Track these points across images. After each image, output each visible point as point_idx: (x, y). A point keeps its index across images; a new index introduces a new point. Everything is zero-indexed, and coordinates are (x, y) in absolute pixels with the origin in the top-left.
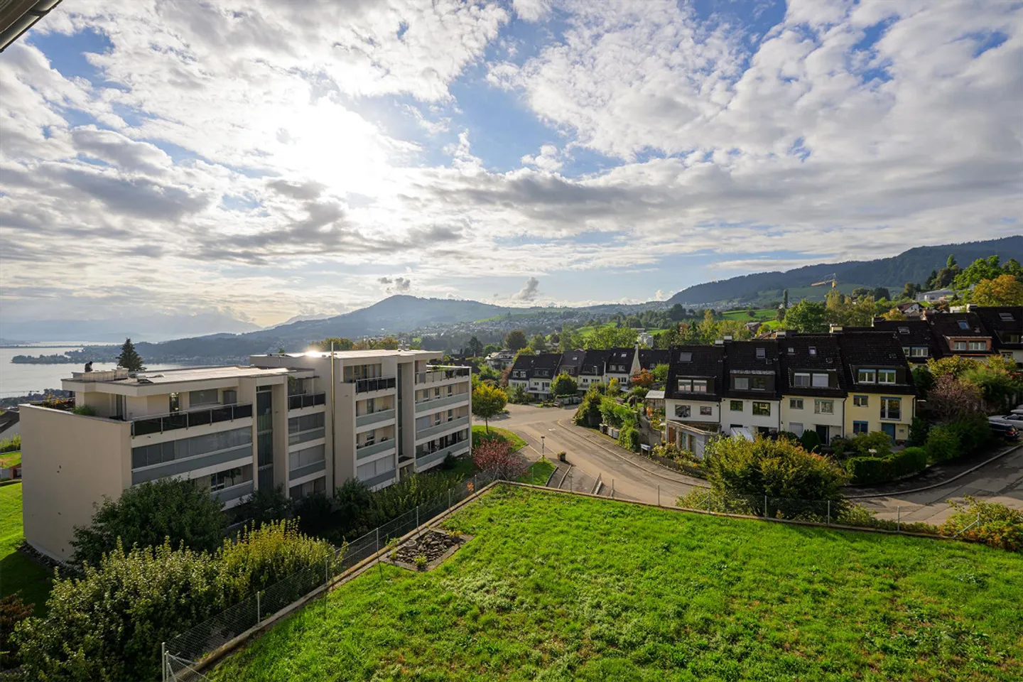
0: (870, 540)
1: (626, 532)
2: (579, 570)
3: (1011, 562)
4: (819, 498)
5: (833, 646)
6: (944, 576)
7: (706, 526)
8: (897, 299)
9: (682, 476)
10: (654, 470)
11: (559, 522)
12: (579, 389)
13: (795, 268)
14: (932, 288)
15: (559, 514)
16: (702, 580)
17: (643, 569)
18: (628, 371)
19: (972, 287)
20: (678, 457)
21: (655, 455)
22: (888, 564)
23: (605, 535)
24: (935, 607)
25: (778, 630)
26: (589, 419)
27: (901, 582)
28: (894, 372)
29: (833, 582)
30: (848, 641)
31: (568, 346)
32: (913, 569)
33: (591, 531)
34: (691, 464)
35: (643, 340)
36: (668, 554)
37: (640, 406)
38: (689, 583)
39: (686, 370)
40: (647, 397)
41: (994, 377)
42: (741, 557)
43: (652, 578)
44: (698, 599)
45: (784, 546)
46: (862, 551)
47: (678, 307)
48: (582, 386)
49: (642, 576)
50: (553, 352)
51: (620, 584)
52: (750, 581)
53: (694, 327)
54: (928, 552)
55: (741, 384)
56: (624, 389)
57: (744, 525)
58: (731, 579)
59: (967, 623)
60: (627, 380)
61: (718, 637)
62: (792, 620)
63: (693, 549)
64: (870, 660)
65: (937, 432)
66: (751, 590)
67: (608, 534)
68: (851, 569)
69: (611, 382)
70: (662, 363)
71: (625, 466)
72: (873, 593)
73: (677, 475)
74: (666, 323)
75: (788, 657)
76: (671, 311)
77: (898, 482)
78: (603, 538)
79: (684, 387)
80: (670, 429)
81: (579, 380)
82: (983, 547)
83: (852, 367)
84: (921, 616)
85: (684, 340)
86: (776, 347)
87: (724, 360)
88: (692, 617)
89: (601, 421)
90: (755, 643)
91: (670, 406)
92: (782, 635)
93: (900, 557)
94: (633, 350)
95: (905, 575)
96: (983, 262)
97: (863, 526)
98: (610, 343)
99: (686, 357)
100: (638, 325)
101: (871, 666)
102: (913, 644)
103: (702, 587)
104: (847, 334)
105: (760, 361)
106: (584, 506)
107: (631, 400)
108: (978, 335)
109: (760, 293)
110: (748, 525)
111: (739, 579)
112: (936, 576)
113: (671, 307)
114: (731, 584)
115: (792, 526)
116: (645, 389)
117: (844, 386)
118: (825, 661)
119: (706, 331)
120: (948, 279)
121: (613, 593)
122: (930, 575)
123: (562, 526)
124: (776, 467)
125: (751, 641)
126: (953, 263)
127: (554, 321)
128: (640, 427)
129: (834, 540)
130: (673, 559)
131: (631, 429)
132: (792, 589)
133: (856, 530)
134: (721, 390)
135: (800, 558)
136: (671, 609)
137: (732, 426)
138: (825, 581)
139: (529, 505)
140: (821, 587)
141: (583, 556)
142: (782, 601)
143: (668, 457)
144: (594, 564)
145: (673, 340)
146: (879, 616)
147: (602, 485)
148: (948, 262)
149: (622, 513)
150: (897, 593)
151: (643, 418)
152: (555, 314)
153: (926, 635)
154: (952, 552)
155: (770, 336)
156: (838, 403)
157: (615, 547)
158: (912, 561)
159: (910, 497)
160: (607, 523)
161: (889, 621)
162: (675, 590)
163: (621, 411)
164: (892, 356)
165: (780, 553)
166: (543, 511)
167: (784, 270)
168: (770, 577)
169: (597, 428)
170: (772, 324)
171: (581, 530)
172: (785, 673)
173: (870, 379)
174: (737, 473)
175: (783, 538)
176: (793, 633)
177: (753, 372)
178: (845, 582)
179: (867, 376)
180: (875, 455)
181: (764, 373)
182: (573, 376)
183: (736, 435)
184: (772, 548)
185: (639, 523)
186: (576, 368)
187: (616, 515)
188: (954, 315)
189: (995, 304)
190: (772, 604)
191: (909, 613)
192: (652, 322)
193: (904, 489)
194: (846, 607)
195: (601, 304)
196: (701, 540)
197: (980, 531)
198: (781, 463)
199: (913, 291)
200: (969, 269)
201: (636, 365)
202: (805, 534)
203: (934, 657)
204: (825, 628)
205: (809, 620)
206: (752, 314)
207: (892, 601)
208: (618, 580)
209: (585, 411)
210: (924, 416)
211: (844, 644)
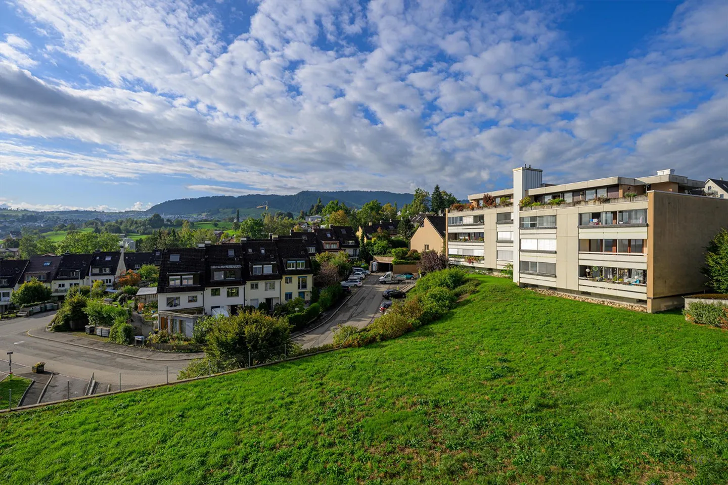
0: (307, 361)
1: (141, 416)
2: (95, 472)
3: (361, 352)
4: (279, 344)
5: (301, 433)
6: (340, 369)
7: (210, 386)
8: (297, 219)
9: (175, 355)
10: (150, 356)
11: (59, 435)
12: (53, 294)
13: (243, 195)
14: (312, 214)
15: (56, 427)
16: (216, 428)
17: (164, 441)
18: (113, 272)
19: (328, 216)
20: (171, 340)
21: (150, 343)
22: (317, 372)
23: (119, 427)
24: (339, 387)
25: (271, 438)
26: (71, 323)
27: (324, 380)
28: (304, 261)
29: (294, 394)
30: (308, 425)
31: (32, 251)
32: (328, 371)
33: (102, 429)
34: (182, 343)
35: (126, 244)
36: (184, 419)
37: (131, 303)
38: (205, 435)
39: (176, 268)
40: (138, 294)
41: (341, 262)
42: (239, 400)
43: (174, 445)
44: (216, 444)
45: (264, 382)
46: (305, 369)
47: (157, 216)
48: (56, 291)
49: (164, 447)
50: (10, 259)
51: (143, 464)
52: (248, 414)
53: (174, 234)
54: (332, 359)
55: (219, 276)
56: (109, 290)
57: (236, 377)
58: (235, 418)
59: (352, 389)
60: (112, 281)
61: (235, 464)
62: (277, 428)
63: (203, 408)
64: (319, 431)
65: (324, 293)
66: (250, 420)
67: (122, 425)
68: (301, 382)
69: (95, 284)
70: (147, 264)
71: (119, 360)
72: (313, 392)
73: (172, 354)
74: (145, 229)
75: (280, 452)
76: (150, 220)
77: (309, 325)
78: (117, 431)
79: (174, 282)
80: (162, 318)
81: (54, 286)
82: (351, 349)
83: (284, 260)
84: (335, 395)
85: (165, 244)
86: (240, 248)
87: (206, 259)
88: (212, 460)
89: (87, 323)
90: (260, 454)
91: (162, 300)
92: (273, 440)
93: (321, 366)
94: (118, 253)
95: (325, 375)
96: (333, 203)
97: (302, 355)
98: (90, 248)
99: (175, 258)
100: (118, 230)
101: (320, 433)
102: (335, 411)
103: (216, 434)
104: (281, 239)
105: (230, 258)
106: (89, 409)
107: (121, 299)
108: (335, 240)
109: (220, 210)
110: (239, 376)
111: (241, 415)
112: (337, 370)
113: (150, 216)
114: (236, 422)
115: (267, 367)
116: (134, 288)
117: (281, 272)
118: (298, 443)
119: (184, 237)
120: (319, 210)
121: (139, 476)
122: (335, 371)
123: (64, 437)
124: (254, 330)
125: (257, 454)
126: (320, 202)
127: (7, 225)
128: (132, 321)
129: (290, 368)
130: (188, 423)
131: (124, 325)
132: (274, 408)
133: (299, 358)
134: (204, 281)
135: (274, 386)
136: (195, 462)
137: (213, 308)
138: (290, 394)
139: (9, 433)
140: (288, 400)
141: (98, 457)
142: (269, 418)
143: (162, 342)
144: (112, 459)
145: (156, 245)
146: (318, 404)
147: (96, 383)
148: (318, 202)
149: (134, 401)
150: (324, 386)
151: (135, 313)
152: (10, 216)
153: (339, 404)
154: (340, 355)
155: (230, 240)
156: (277, 282)
157: (132, 434)
158: (327, 366)
159: (315, 332)
160: (119, 416)
161: (323, 404)
162: (195, 447)
163: (112, 310)
164: (302, 252)
165: (262, 388)
166: (32, 431)
167: (236, 195)
168: (260, 406)
169: (83, 330)
170: (230, 232)
171: (89, 433)
172: (280, 463)
173: (293, 267)
174: (229, 341)
175: (262, 377)
176: (279, 435)
177: (227, 267)
178: (300, 391)
179: (292, 265)
180: (298, 311)
181: (235, 267)
182: (44, 282)
183: (217, 314)
184: (257, 386)
185: (152, 405)
186: (49, 274)
187: (128, 406)
188: (323, 230)
189: (338, 225)
190: (264, 423)
191: (331, 395)
192: (133, 228)
193: (311, 328)
194: (303, 405)
195: (75, 209)
196: (208, 398)
197: (349, 341)
198: (256, 327)
199: (304, 216)
200: (328, 206)
201: (121, 267)
202: (274, 370)
203: (344, 413)
204: (295, 423)
205: (286, 423)
206: (216, 225)
207: (322, 392)
208: (142, 462)
209: (65, 316)
210: (317, 285)
211: (306, 428)
